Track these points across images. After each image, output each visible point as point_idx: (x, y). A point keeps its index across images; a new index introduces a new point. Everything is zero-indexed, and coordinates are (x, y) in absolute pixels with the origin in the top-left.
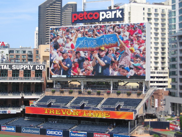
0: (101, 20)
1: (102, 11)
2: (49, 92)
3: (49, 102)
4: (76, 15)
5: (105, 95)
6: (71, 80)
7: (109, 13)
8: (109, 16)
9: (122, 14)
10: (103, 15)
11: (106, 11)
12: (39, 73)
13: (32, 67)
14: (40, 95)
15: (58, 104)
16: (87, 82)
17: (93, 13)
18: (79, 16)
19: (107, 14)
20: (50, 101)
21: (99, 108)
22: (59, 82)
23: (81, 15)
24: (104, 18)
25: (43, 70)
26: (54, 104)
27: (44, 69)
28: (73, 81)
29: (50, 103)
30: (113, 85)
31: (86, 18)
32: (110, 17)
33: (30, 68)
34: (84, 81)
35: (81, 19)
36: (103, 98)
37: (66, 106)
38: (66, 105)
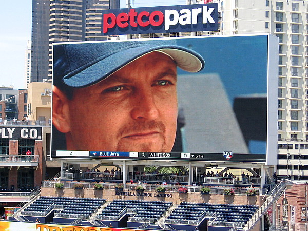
0: (167, 28)
1: (170, 8)
2: (49, 189)
3: (49, 212)
4: (113, 16)
5: (176, 195)
6: (99, 162)
7: (185, 14)
8: (185, 19)
9: (216, 15)
10: (172, 17)
11: (178, 8)
12: (26, 146)
13: (11, 132)
14: (29, 195)
15: (70, 216)
16: (136, 168)
17: (151, 12)
18: (119, 19)
19: (180, 15)
20: (52, 209)
21: (160, 226)
22: (71, 166)
23: (122, 17)
24: (174, 23)
25: (37, 139)
26: (59, 216)
27: (39, 137)
28: (103, 164)
29: (52, 214)
30: (194, 175)
31: (134, 24)
32: (188, 22)
33: (7, 133)
34: (128, 164)
35: (123, 26)
36: (171, 204)
37: (88, 221)
38: (87, 217)
